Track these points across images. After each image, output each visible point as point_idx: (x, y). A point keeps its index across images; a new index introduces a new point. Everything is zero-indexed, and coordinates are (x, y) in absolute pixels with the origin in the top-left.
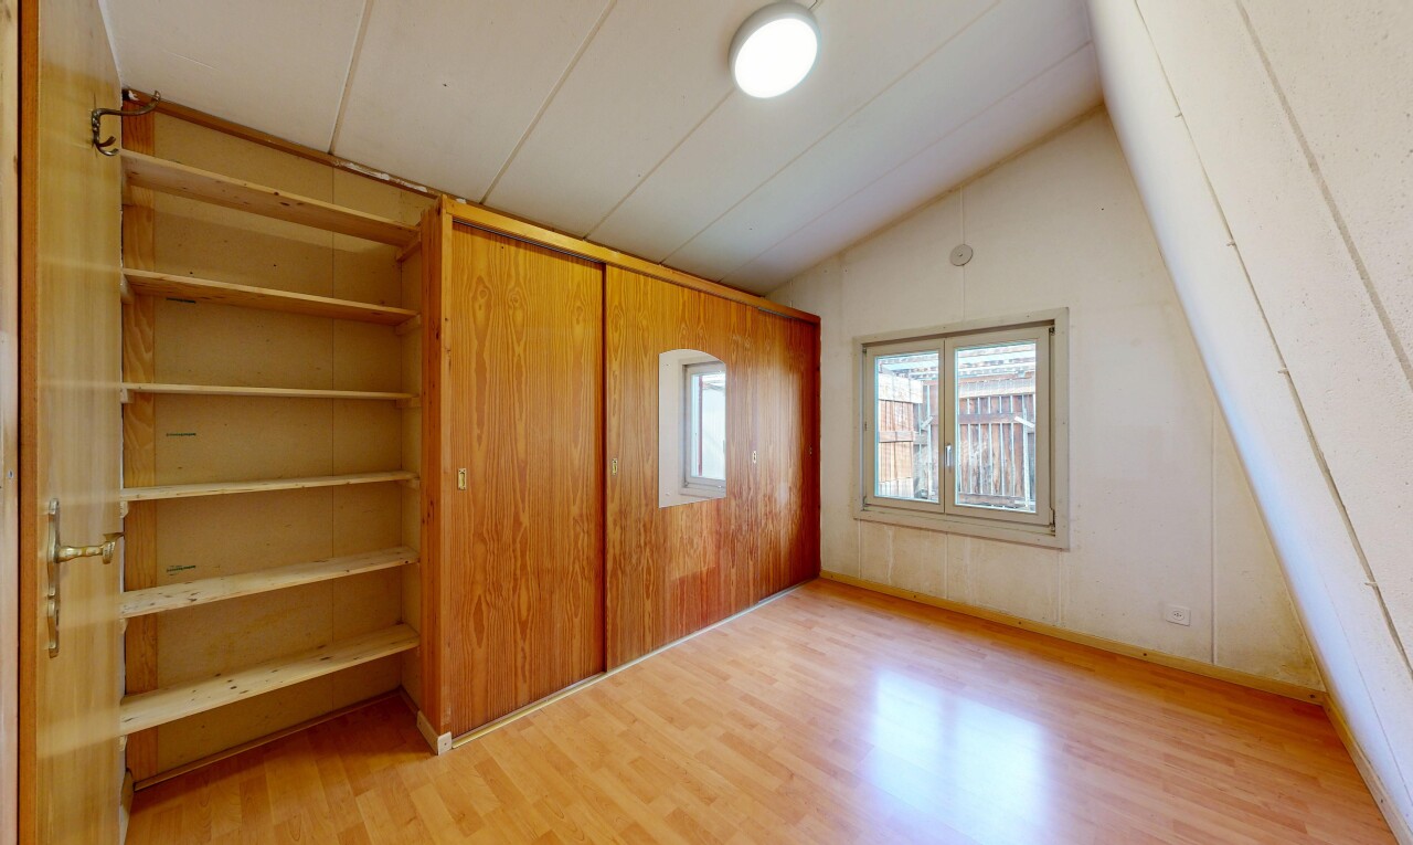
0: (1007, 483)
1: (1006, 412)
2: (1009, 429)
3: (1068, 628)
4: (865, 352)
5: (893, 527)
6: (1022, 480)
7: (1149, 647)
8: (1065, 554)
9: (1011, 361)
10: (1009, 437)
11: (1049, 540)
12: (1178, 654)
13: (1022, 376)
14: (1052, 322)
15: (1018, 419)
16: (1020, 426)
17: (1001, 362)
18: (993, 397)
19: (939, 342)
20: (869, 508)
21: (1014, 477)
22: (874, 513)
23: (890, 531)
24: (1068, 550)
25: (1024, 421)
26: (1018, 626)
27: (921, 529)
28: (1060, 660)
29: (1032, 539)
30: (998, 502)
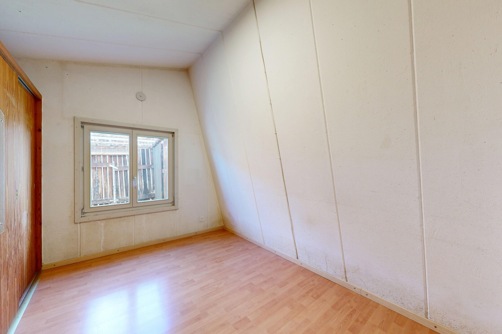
0: (106, 193)
1: (105, 162)
2: (107, 170)
3: (178, 235)
4: (82, 127)
5: (104, 221)
6: (113, 191)
7: (196, 231)
8: (177, 211)
9: (112, 141)
10: (107, 173)
11: (173, 208)
12: (202, 230)
13: (113, 147)
14: (173, 133)
15: (111, 166)
16: (111, 168)
17: (108, 141)
18: (98, 156)
19: (130, 131)
20: (85, 215)
21: (109, 191)
22: (90, 217)
23: (102, 224)
24: (178, 209)
25: (113, 166)
26: (164, 242)
27: (121, 217)
28: (184, 245)
29: (168, 208)
30: (101, 202)
